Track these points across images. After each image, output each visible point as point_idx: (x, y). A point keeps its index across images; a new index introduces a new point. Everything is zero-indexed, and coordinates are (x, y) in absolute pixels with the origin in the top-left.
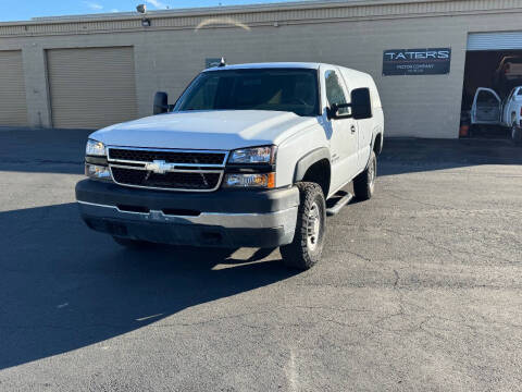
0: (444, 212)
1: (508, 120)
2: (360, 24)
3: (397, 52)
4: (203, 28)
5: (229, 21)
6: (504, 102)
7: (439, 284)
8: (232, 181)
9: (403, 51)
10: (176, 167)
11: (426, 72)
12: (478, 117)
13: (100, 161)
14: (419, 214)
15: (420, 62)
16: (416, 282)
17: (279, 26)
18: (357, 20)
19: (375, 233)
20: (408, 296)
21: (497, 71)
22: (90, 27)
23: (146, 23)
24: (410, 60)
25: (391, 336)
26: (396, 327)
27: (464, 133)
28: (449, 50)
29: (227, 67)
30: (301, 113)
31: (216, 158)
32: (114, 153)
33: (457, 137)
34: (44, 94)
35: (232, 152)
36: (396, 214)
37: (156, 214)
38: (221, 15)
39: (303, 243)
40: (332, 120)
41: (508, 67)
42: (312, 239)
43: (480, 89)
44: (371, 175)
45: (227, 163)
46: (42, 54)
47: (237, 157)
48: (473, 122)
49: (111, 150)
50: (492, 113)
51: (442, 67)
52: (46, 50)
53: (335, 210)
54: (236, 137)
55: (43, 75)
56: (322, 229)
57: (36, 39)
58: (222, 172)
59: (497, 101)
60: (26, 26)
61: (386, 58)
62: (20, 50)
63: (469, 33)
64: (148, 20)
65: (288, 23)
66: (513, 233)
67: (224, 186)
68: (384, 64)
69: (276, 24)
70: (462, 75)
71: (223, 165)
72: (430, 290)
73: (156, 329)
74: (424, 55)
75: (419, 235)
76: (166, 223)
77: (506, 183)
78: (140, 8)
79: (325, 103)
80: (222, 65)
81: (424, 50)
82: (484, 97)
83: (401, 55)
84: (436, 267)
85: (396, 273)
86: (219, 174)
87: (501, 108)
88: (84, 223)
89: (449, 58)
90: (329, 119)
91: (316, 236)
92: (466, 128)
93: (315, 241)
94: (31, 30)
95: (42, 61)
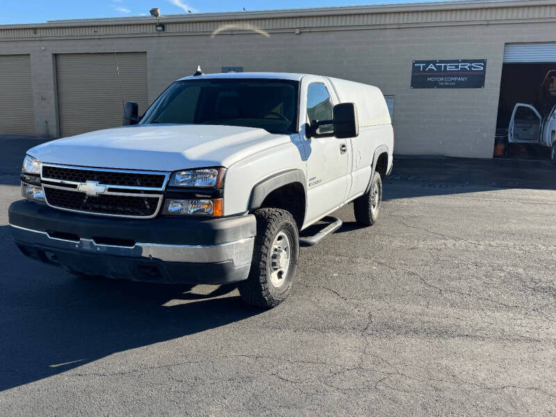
0: (450, 243)
1: (548, 140)
2: (388, 32)
3: (428, 63)
4: (220, 34)
5: (248, 26)
6: (545, 120)
7: (416, 332)
8: (175, 207)
9: (434, 62)
10: (110, 190)
11: (458, 85)
12: (516, 136)
13: (34, 179)
14: (421, 245)
15: (452, 74)
16: (389, 328)
17: (301, 33)
18: (384, 28)
19: (362, 267)
20: (376, 345)
21: (542, 85)
22: (102, 31)
23: (160, 28)
24: (441, 72)
25: (337, 395)
26: (346, 385)
27: (499, 153)
28: (484, 61)
29: (204, 76)
30: (275, 129)
31: (155, 180)
32: (48, 171)
33: (492, 157)
34: (53, 101)
35: (173, 173)
36: (397, 243)
37: (87, 243)
38: (239, 20)
39: (262, 279)
40: (312, 139)
41: (552, 81)
42: (280, 274)
43: (518, 105)
44: (376, 198)
45: (167, 186)
46: (50, 59)
47: (182, 180)
48: (510, 140)
49: (44, 168)
50: (532, 132)
51: (477, 80)
52: (56, 56)
53: (315, 239)
54: (179, 156)
55: (52, 82)
56: (293, 262)
57: (44, 43)
58: (161, 197)
59: (538, 118)
60: (35, 29)
61: (415, 69)
62: (29, 55)
63: (506, 44)
64: (163, 25)
65: (310, 30)
66: (521, 271)
67: (163, 213)
68: (413, 77)
69: (297, 31)
70: (498, 89)
71: (162, 189)
72: (403, 338)
73: (67, 379)
74: (457, 67)
75: (412, 270)
76: (98, 254)
77: (532, 211)
78: (154, 12)
79: (304, 119)
80: (198, 74)
81: (457, 61)
82: (522, 114)
83: (431, 66)
84: (419, 309)
85: (370, 316)
86: (157, 199)
87: (541, 125)
88: (19, 250)
89: (484, 71)
90: (309, 137)
91: (285, 270)
92: (501, 147)
93: (284, 276)
94: (40, 33)
95: (51, 66)
